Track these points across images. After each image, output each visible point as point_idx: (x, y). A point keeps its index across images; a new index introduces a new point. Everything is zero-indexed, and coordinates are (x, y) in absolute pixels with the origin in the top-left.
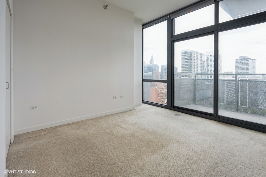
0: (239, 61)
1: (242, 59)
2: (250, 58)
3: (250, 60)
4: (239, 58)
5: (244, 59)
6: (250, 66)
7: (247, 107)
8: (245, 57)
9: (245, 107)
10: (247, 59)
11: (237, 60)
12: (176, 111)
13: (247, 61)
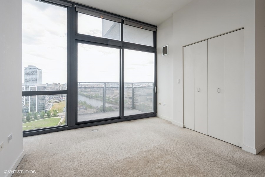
0: (28, 70)
1: (31, 68)
2: (37, 68)
3: (38, 70)
4: (28, 67)
5: (33, 68)
6: (38, 75)
7: (37, 111)
8: (34, 66)
9: (34, 112)
10: (36, 68)
11: (26, 68)
12: (81, 128)
13: (35, 70)
